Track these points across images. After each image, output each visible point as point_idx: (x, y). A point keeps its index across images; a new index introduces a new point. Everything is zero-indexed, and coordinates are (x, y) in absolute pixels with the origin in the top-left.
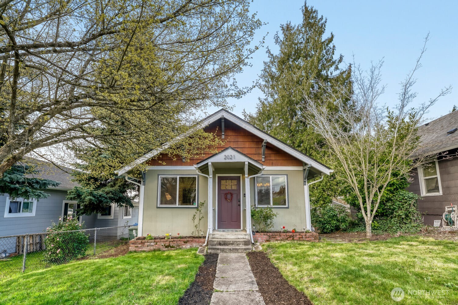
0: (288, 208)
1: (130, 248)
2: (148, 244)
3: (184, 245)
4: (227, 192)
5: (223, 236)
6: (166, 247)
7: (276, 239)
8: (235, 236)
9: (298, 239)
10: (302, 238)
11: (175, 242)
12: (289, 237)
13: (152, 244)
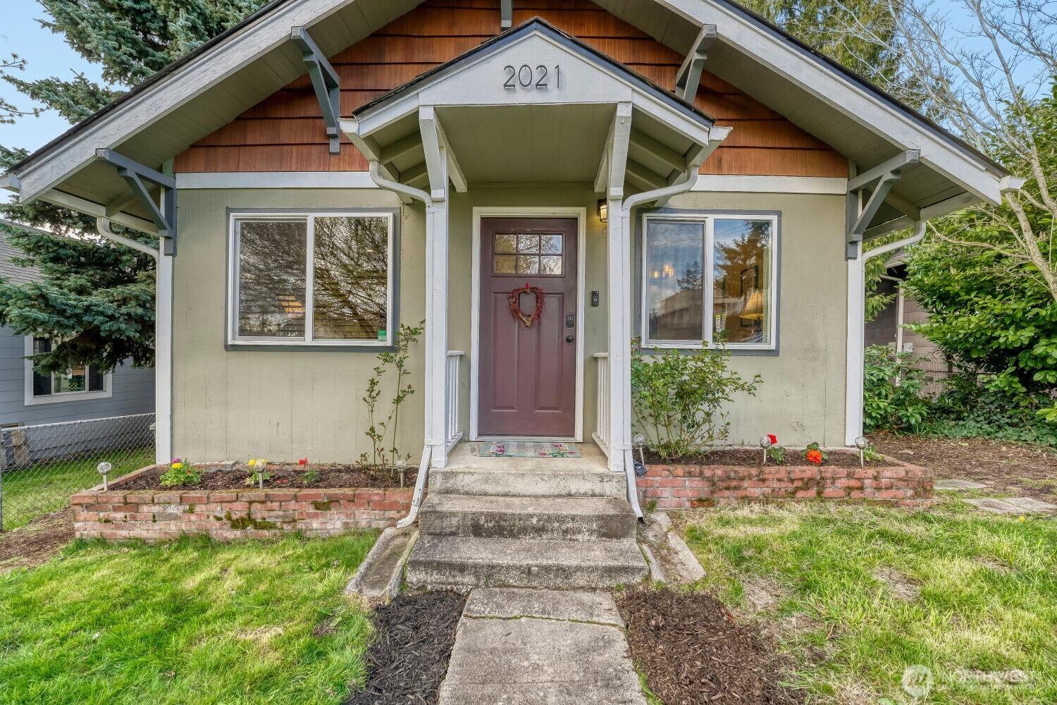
0: (774, 353)
1: (77, 525)
2: (156, 509)
3: (316, 516)
4: (521, 284)
5: (497, 482)
6: (237, 524)
7: (741, 493)
8: (553, 483)
9: (842, 493)
10: (861, 488)
11: (276, 505)
12: (799, 484)
13: (172, 509)
